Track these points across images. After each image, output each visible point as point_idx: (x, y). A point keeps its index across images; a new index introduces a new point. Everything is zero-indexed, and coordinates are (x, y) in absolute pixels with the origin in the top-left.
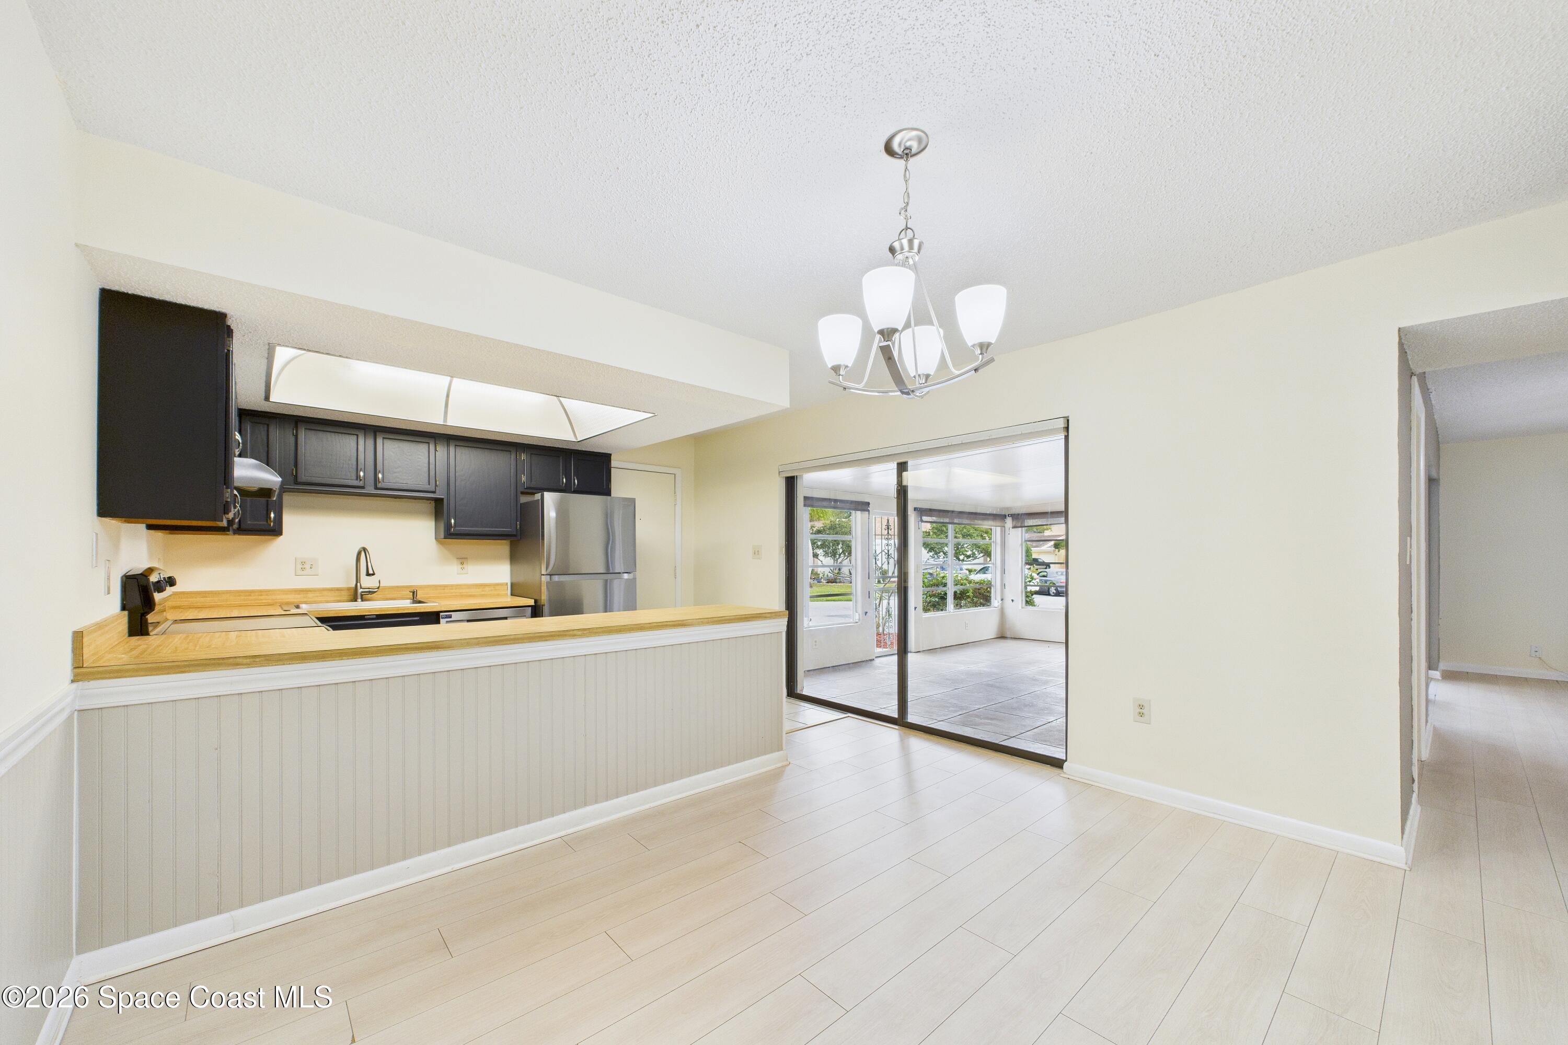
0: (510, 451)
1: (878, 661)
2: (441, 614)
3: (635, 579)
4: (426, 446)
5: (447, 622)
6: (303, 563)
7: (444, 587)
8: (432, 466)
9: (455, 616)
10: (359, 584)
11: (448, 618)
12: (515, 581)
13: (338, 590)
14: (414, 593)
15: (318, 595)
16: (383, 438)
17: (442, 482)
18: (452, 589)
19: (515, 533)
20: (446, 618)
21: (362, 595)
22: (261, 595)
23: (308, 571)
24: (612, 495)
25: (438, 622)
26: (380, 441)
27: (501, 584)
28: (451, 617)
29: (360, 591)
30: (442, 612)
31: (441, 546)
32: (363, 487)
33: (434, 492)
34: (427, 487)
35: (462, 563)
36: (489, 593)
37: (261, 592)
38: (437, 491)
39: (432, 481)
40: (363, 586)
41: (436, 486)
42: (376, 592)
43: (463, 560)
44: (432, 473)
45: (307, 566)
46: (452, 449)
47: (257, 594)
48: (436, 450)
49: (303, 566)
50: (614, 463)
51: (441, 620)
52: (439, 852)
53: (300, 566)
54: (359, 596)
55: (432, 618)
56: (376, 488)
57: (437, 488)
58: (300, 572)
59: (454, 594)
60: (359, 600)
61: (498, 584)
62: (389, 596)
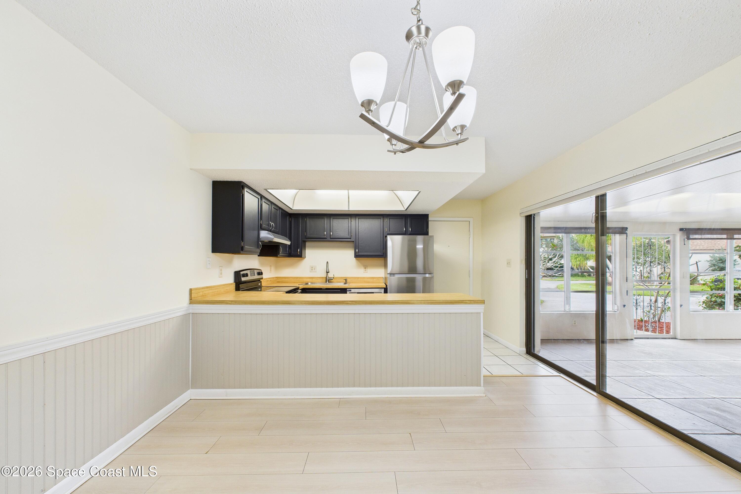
0: (381, 218)
1: (636, 341)
2: (347, 289)
3: (433, 277)
4: (347, 220)
5: (350, 293)
6: (312, 267)
7: (358, 278)
8: (350, 228)
9: (353, 290)
10: (327, 276)
11: (350, 291)
12: (385, 276)
13: (322, 278)
14: (346, 280)
15: (316, 279)
16: (333, 218)
17: (353, 234)
18: (361, 279)
19: (382, 255)
20: (349, 291)
21: (328, 280)
22: (300, 279)
23: (313, 271)
24: (429, 235)
25: (346, 293)
26: (332, 220)
27: (381, 278)
28: (351, 291)
29: (328, 278)
30: (348, 288)
31: (357, 261)
32: (326, 238)
33: (350, 239)
34: (348, 237)
35: (365, 268)
36: (376, 281)
37: (300, 278)
38: (352, 238)
39: (350, 234)
40: (329, 276)
41: (351, 236)
42: (333, 279)
43: (365, 267)
44: (350, 230)
45: (313, 269)
46: (357, 220)
47: (299, 278)
48: (351, 221)
49: (312, 269)
50: (430, 219)
51: (347, 292)
52: (290, 389)
53: (311, 269)
54: (327, 281)
55: (343, 291)
56: (331, 238)
57: (352, 237)
58: (311, 271)
59: (362, 281)
60: (327, 282)
61: (379, 278)
62: (339, 281)
